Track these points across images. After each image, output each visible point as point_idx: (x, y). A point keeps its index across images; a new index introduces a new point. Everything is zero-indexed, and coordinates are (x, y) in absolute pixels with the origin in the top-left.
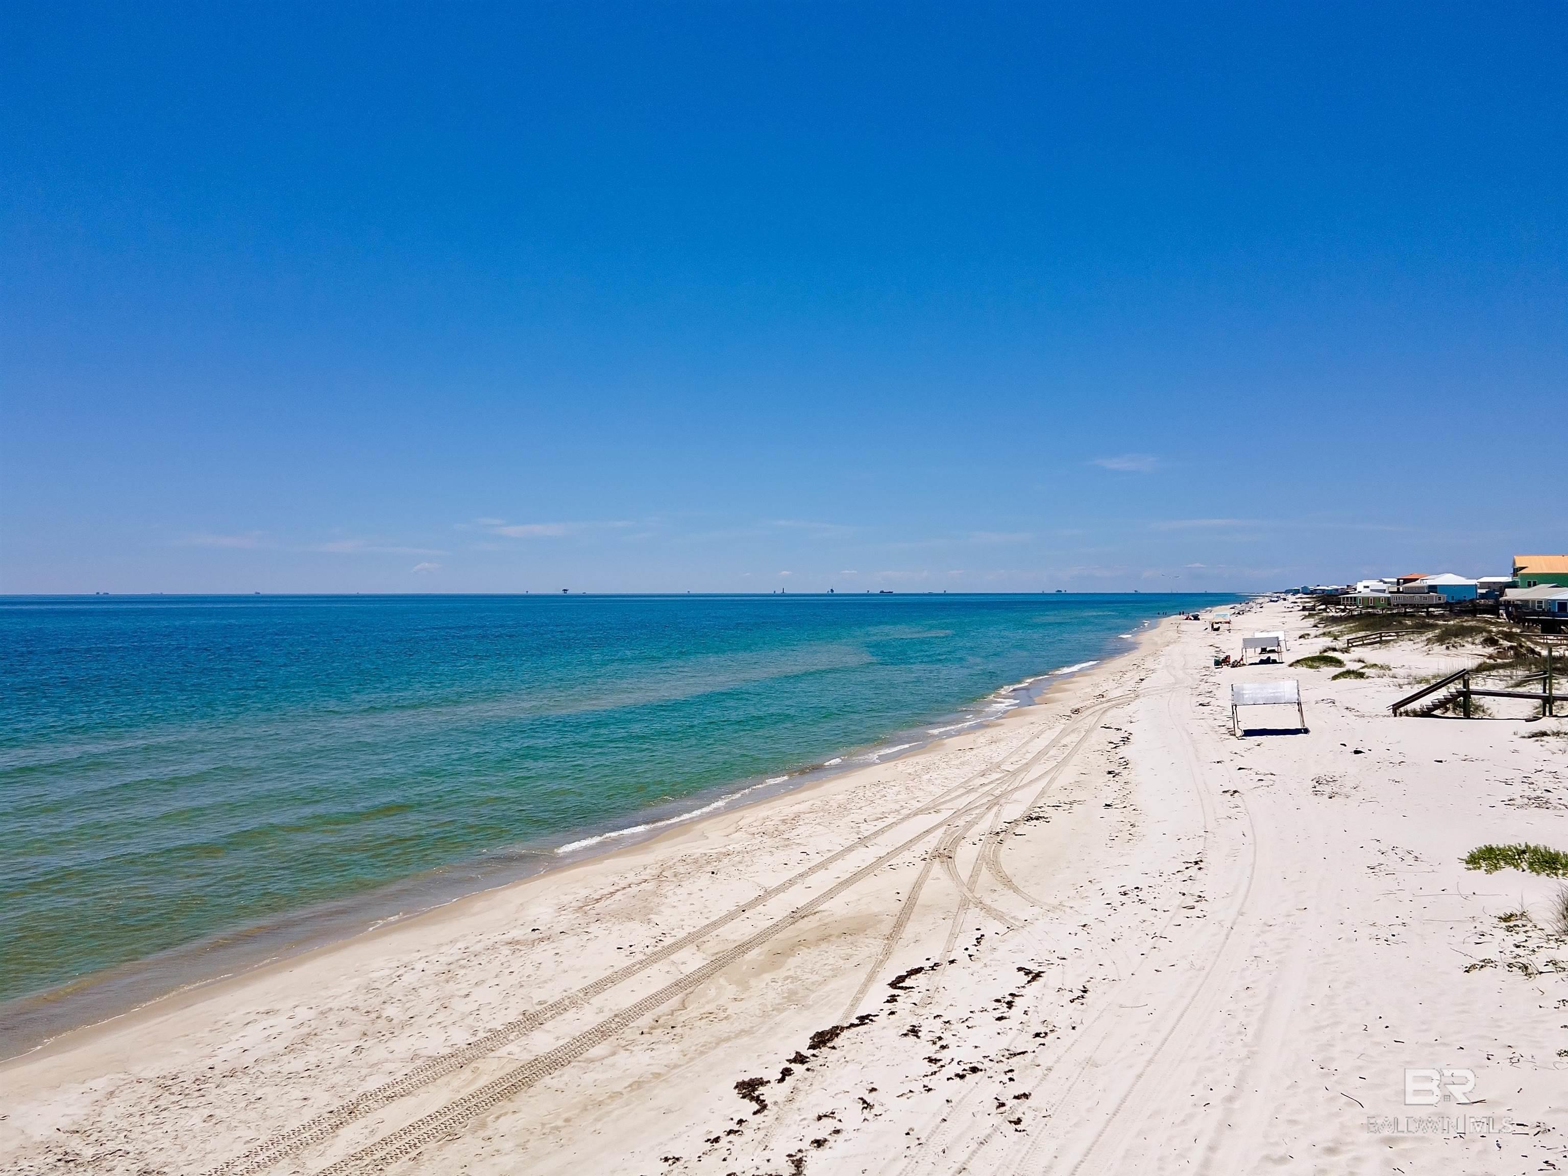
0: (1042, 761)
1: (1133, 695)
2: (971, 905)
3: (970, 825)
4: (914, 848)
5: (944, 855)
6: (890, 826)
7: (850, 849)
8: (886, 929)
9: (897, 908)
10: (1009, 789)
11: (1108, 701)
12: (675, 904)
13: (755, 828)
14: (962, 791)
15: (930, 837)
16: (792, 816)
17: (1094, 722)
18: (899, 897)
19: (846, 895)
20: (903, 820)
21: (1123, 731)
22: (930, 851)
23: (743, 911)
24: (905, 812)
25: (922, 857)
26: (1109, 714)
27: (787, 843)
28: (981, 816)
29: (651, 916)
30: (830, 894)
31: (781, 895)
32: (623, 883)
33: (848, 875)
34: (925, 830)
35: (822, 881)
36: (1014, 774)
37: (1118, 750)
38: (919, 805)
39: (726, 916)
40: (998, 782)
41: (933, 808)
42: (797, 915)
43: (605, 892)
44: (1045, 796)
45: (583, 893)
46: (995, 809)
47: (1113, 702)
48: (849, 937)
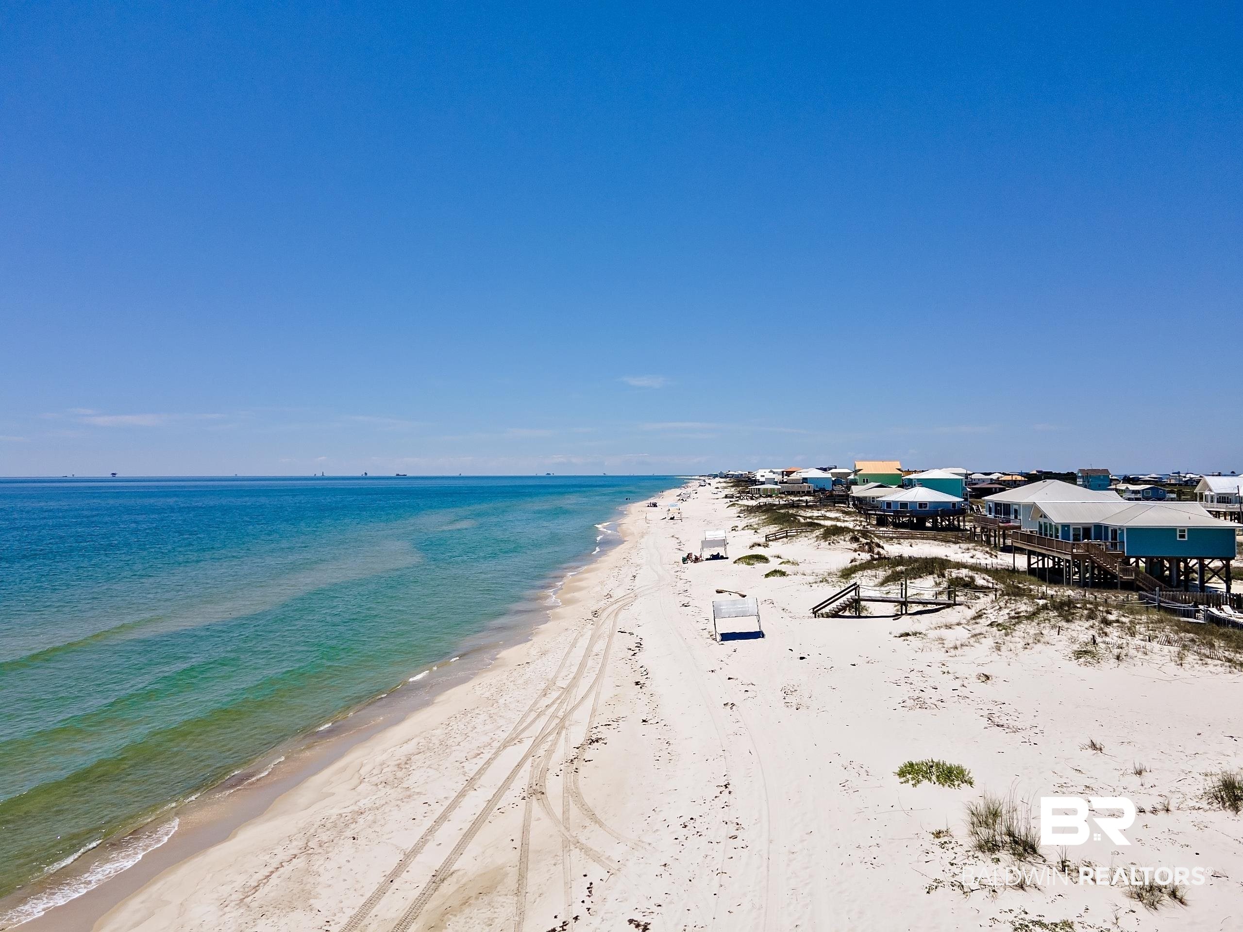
0: (585, 674)
1: (632, 595)
2: (572, 847)
3: (550, 752)
4: (513, 786)
5: (537, 792)
6: (488, 763)
7: (462, 794)
8: (511, 882)
9: (515, 856)
10: (569, 709)
11: (616, 602)
12: (329, 882)
13: (376, 778)
14: (533, 715)
15: (522, 772)
16: (404, 759)
17: (611, 626)
18: (514, 844)
19: (473, 848)
20: (496, 754)
21: (635, 635)
22: (526, 788)
23: (392, 881)
24: (496, 745)
25: (522, 796)
26: (621, 616)
27: (408, 793)
28: (555, 743)
29: (312, 901)
30: (459, 850)
31: (419, 858)
32: (275, 863)
33: (468, 825)
34: (516, 764)
35: (450, 833)
36: (568, 690)
37: (636, 657)
38: (504, 736)
39: (379, 890)
40: (559, 701)
41: (517, 737)
42: (438, 879)
43: (260, 876)
44: (597, 713)
45: (240, 880)
46: (564, 732)
47: (620, 603)
48: (485, 898)
